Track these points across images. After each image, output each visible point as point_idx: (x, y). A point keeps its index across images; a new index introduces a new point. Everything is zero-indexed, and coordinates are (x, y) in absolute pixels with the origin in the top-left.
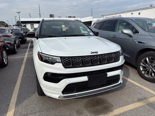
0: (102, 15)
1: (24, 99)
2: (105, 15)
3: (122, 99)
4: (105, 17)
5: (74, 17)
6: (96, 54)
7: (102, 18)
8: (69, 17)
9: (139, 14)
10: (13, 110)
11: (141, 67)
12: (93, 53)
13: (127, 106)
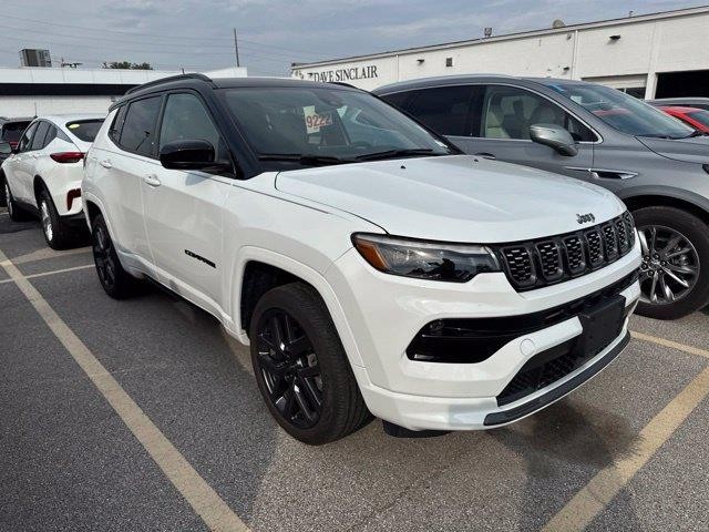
0: (294, 65)
2: (305, 66)
3: (629, 392)
4: (305, 72)
5: (146, 67)
7: (293, 75)
8: (116, 66)
9: (449, 63)
12: (584, 219)
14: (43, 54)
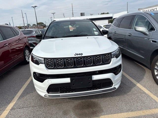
0: (139, 9)
1: (28, 93)
3: (117, 106)
4: (141, 11)
5: (108, 13)
6: (80, 56)
8: (102, 14)
10: (15, 102)
11: (155, 71)
12: (78, 54)
13: (118, 114)
14: (84, 13)
